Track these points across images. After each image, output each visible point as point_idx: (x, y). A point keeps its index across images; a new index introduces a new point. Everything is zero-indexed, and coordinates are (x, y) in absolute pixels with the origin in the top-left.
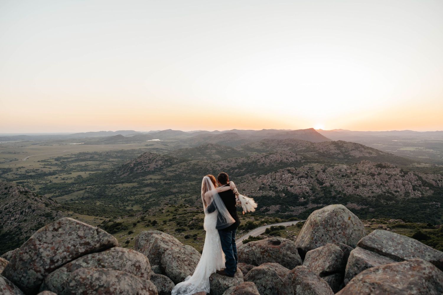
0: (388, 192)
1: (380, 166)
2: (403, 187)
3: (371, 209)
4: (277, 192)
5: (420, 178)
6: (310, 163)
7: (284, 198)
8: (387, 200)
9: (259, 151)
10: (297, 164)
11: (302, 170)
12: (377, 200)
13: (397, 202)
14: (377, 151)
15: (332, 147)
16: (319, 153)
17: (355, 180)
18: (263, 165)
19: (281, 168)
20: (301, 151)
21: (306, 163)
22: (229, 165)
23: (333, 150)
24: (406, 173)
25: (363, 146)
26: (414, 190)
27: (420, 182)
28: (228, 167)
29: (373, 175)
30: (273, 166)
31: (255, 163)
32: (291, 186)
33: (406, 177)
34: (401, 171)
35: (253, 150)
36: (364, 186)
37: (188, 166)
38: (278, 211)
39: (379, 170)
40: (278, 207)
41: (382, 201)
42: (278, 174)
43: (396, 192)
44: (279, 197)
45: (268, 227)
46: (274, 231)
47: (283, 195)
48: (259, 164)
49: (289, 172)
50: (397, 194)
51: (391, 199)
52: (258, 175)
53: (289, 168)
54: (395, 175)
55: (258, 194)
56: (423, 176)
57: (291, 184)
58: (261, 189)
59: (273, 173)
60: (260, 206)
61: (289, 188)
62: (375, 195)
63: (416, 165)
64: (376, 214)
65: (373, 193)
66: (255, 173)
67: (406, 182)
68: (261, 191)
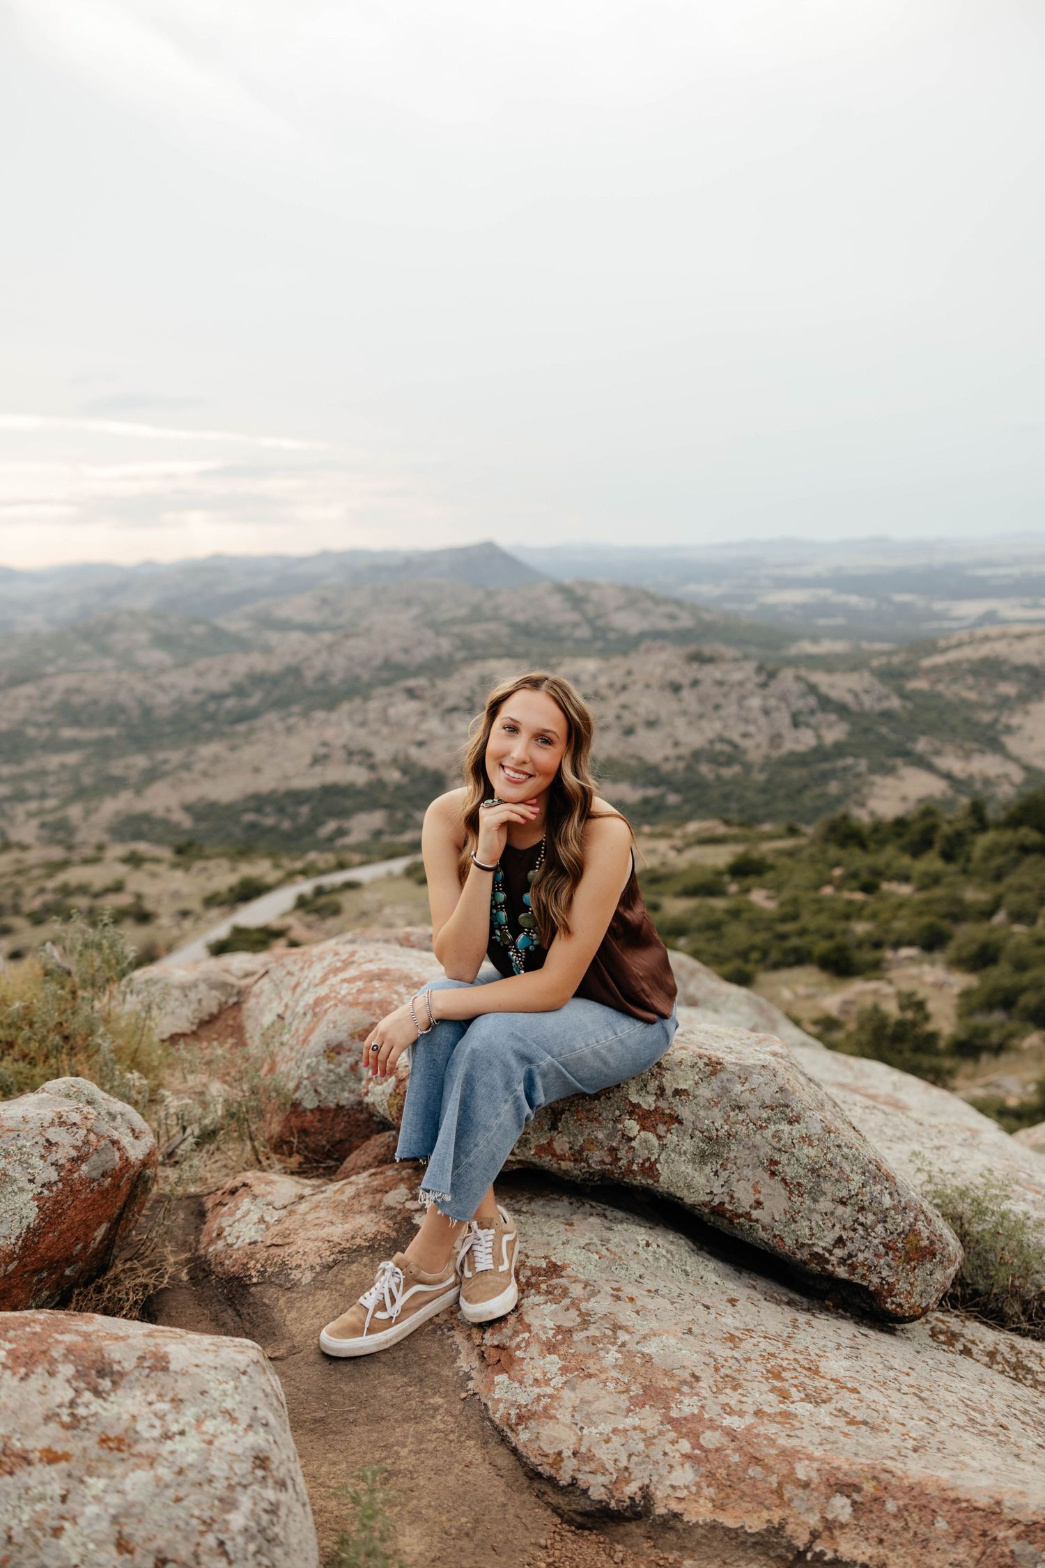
0: (722, 739)
1: (699, 658)
2: (762, 721)
3: (673, 799)
4: (372, 767)
5: (813, 689)
6: (484, 658)
7: (399, 787)
8: (720, 764)
9: (309, 629)
10: (440, 667)
11: (454, 688)
12: (689, 768)
13: (748, 767)
14: (694, 610)
15: (555, 602)
16: (513, 625)
17: (624, 707)
18: (323, 677)
19: (387, 683)
20: (453, 621)
21: (471, 660)
22: (201, 683)
23: (558, 612)
24: (772, 675)
25: (650, 597)
26: (796, 724)
27: (812, 701)
28: (196, 691)
29: (676, 688)
30: (357, 678)
31: (294, 671)
32: (421, 744)
33: (775, 687)
34: (760, 669)
35: (285, 626)
36: (651, 724)
37: (43, 697)
38: (377, 834)
39: (693, 671)
40: (376, 819)
41: (705, 769)
42: (374, 705)
43: (745, 735)
44: (380, 784)
45: (306, 887)
46: (323, 900)
47: (394, 776)
48: (309, 675)
49: (411, 694)
50: (747, 744)
51: (730, 761)
52: (306, 714)
53: (411, 683)
54: (741, 684)
55: (310, 781)
56: (821, 679)
57: (420, 737)
58: (317, 760)
59: (357, 702)
60: (317, 822)
61: (414, 752)
62: (683, 751)
63: (808, 647)
64: (687, 809)
65: (676, 744)
66: (296, 709)
67: (772, 702)
68: (318, 769)
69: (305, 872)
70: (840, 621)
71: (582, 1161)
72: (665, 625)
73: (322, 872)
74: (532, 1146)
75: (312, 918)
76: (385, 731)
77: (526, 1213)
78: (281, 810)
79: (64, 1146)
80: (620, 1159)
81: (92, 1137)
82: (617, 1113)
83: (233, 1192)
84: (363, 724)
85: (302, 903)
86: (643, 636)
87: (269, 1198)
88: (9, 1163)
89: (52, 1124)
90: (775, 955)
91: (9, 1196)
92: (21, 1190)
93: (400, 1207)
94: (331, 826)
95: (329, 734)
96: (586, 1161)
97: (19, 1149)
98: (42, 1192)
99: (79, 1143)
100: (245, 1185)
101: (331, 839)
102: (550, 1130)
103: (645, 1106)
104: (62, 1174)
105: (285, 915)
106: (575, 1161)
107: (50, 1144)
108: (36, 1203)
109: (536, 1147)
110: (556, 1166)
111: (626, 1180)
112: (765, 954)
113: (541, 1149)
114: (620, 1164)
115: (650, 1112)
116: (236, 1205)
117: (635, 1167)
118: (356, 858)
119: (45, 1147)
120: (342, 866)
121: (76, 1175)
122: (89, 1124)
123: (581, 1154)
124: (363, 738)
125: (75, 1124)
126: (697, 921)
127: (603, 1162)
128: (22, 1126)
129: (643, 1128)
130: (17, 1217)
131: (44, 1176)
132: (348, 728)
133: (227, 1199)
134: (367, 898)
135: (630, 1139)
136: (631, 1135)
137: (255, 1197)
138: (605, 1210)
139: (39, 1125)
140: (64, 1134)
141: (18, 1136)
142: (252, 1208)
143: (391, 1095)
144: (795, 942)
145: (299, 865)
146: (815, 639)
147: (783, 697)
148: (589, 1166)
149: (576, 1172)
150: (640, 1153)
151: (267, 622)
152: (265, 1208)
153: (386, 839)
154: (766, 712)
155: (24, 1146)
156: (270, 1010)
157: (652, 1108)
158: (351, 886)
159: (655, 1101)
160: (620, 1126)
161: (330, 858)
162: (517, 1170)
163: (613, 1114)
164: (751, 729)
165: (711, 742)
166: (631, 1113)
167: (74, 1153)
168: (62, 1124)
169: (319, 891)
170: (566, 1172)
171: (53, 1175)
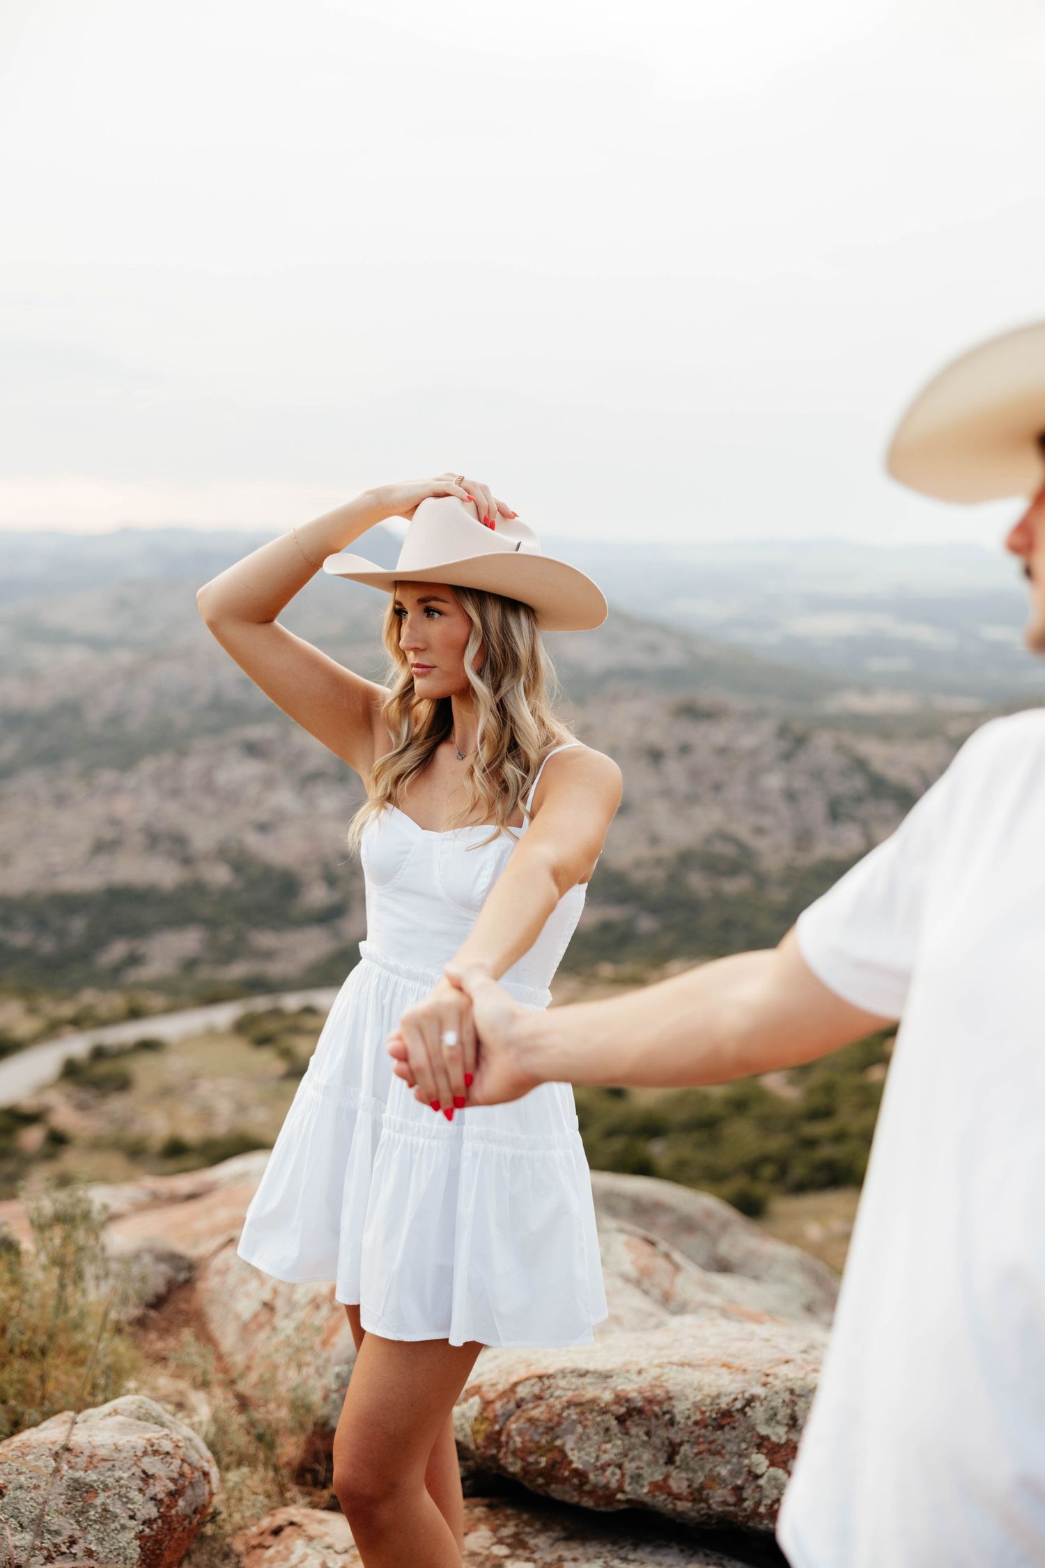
0: (723, 837)
1: (691, 712)
2: (783, 809)
3: (646, 924)
4: (186, 861)
5: (860, 765)
7: (226, 894)
8: (719, 874)
9: (98, 644)
12: (672, 879)
13: (761, 880)
18: (115, 719)
19: (215, 730)
24: (800, 741)
26: (834, 816)
27: (859, 783)
29: (655, 756)
30: (169, 724)
31: (70, 709)
32: (264, 828)
33: (805, 759)
34: (783, 732)
35: (59, 638)
38: (190, 965)
39: (683, 731)
40: (188, 941)
41: (697, 882)
42: (193, 766)
43: (760, 831)
44: (198, 888)
45: (77, 1045)
46: (103, 1068)
47: (220, 875)
48: (94, 717)
49: (253, 750)
50: (761, 844)
51: (733, 868)
52: (87, 774)
53: (255, 732)
54: (754, 753)
55: (87, 881)
56: (874, 751)
57: (263, 815)
58: (102, 847)
59: (167, 759)
60: (96, 942)
61: (254, 841)
62: (665, 851)
63: (855, 702)
64: (666, 941)
65: (654, 840)
66: (72, 766)
67: (800, 783)
68: (102, 861)
69: (79, 1022)
70: (902, 664)
71: (701, 1500)
72: (641, 660)
73: (104, 1023)
74: (646, 1483)
75: (86, 1096)
76: (209, 804)
77: (634, 1561)
78: (41, 924)
79: (161, 1478)
80: (745, 1500)
81: (186, 1469)
82: (744, 1446)
83: (277, 1532)
84: (176, 793)
85: (71, 1071)
86: (607, 675)
87: (328, 1540)
88: (109, 1497)
89: (145, 1453)
90: (798, 1171)
91: (112, 1534)
92: (123, 1527)
93: (485, 1552)
94: (117, 950)
95: (122, 806)
96: (706, 1501)
97: (117, 1481)
98: (143, 1531)
99: (175, 1475)
100: (292, 1524)
101: (117, 971)
102: (666, 1464)
103: (774, 1438)
104: (162, 1510)
105: (42, 1088)
106: (694, 1501)
107: (147, 1477)
108: (138, 1542)
109: (651, 1484)
110: (670, 1506)
111: (751, 1524)
112: (783, 1168)
113: (656, 1486)
114: (746, 1504)
115: (779, 1446)
116: (287, 1548)
117: (762, 1509)
118: (157, 1001)
119: (142, 1480)
120: (135, 1014)
121: (173, 1512)
122: (181, 1452)
123: (700, 1494)
124: (173, 814)
125: (168, 1453)
126: (681, 1116)
127: (725, 1503)
128: (116, 1455)
129: (772, 1464)
130: (121, 1558)
131: (144, 1511)
132: (151, 799)
133: (269, 1540)
134: (172, 1066)
135: (757, 1477)
136: (759, 1472)
137: (311, 1539)
138: (721, 1559)
139: (132, 1454)
140: (159, 1465)
141: (114, 1466)
142: (310, 1551)
143: (476, 1419)
144: (826, 1152)
145: (67, 1010)
146: (866, 689)
147: (817, 775)
148: (709, 1507)
149: (693, 1514)
150: (767, 1493)
151: (34, 632)
152: (325, 1551)
153: (205, 973)
154: (791, 796)
155: (121, 1478)
156: (247, 1295)
157: (783, 1441)
158: (149, 1046)
159: (787, 1433)
160: (746, 1462)
161: (115, 1001)
162: (624, 1510)
163: (739, 1447)
164: (767, 821)
165: (708, 840)
166: (759, 1447)
167: (172, 1487)
168: (156, 1452)
169: (99, 1053)
170: (681, 1514)
171: (152, 1511)
